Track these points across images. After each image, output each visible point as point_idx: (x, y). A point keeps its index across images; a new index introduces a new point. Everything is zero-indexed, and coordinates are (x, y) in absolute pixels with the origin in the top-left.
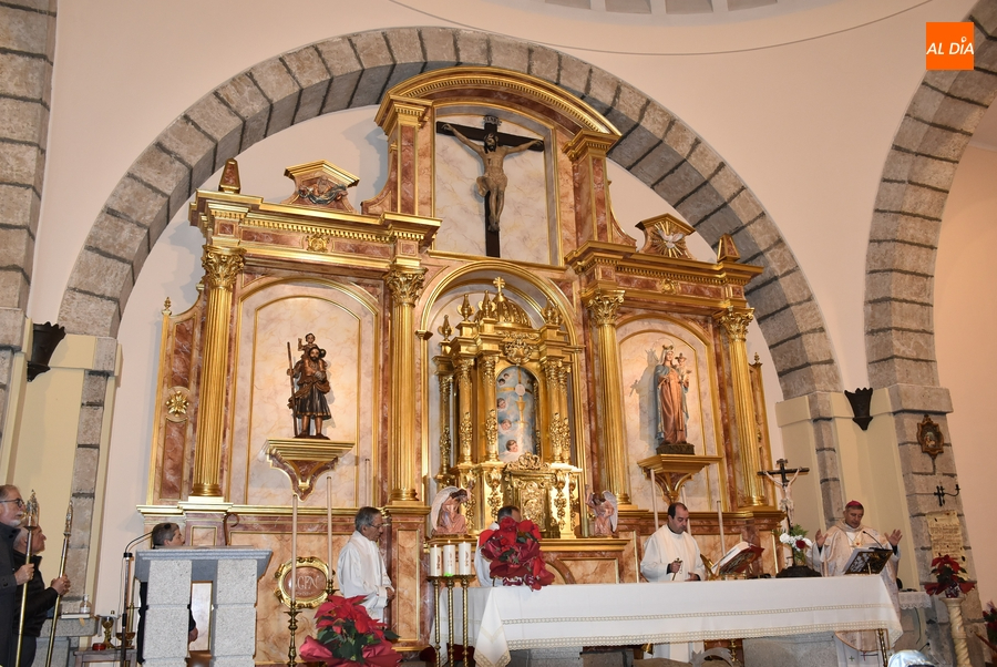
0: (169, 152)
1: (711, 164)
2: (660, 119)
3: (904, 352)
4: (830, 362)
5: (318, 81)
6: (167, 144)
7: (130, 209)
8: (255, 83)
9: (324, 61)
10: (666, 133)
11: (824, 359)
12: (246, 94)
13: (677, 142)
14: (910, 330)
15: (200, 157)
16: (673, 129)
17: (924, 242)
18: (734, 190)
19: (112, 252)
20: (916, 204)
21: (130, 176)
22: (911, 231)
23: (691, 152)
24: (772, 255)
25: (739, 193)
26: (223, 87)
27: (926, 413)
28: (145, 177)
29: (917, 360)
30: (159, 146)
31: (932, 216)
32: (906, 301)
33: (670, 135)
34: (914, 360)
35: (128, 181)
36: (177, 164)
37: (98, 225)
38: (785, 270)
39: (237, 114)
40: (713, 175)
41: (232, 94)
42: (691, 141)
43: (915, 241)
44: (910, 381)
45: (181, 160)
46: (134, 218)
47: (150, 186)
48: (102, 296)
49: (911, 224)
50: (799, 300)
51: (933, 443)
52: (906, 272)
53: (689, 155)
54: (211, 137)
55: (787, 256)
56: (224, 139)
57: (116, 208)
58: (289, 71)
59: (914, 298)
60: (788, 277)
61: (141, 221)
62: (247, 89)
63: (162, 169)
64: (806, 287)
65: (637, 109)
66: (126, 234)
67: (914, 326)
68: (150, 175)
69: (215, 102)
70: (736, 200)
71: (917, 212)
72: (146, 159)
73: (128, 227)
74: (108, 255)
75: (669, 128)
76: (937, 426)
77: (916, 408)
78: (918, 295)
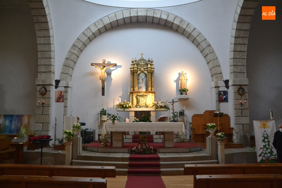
0: (75, 46)
1: (192, 29)
2: (179, 20)
3: (236, 71)
4: (221, 73)
5: (102, 26)
6: (75, 44)
7: (70, 57)
8: (90, 29)
9: (103, 22)
10: (180, 23)
11: (219, 73)
12: (88, 32)
13: (183, 25)
14: (238, 65)
15: (81, 46)
16: (182, 22)
17: (243, 43)
18: (197, 34)
19: (67, 65)
20: (239, 34)
21: (69, 51)
22: (239, 41)
23: (186, 27)
24: (207, 49)
25: (199, 35)
26: (84, 31)
27: (241, 85)
28: (72, 51)
29: (240, 72)
30: (74, 45)
31: (245, 37)
32: (238, 58)
33: (181, 24)
34: (239, 72)
35: (69, 52)
36: (77, 48)
37: (65, 61)
38: (210, 52)
39: (87, 36)
40: (192, 32)
41: (86, 32)
42: (187, 24)
43: (240, 43)
44: (237, 78)
45: (78, 47)
46: (70, 59)
47: (72, 53)
48: (66, 74)
49: (238, 40)
50: (213, 59)
51: (241, 92)
52: (238, 51)
53: (186, 28)
54: (82, 42)
55: (211, 49)
56: (85, 41)
57: (67, 58)
58: (96, 26)
59: (240, 57)
60: (211, 54)
61: (72, 59)
62: (89, 31)
63: (74, 49)
64: (216, 56)
65: (173, 19)
66: (69, 62)
67: (240, 64)
68: (73, 51)
69: (83, 34)
70: (198, 37)
71: (240, 36)
72: (72, 48)
73: (69, 61)
74: (67, 66)
75: (181, 22)
76: (243, 88)
77: (237, 84)
78: (241, 57)
